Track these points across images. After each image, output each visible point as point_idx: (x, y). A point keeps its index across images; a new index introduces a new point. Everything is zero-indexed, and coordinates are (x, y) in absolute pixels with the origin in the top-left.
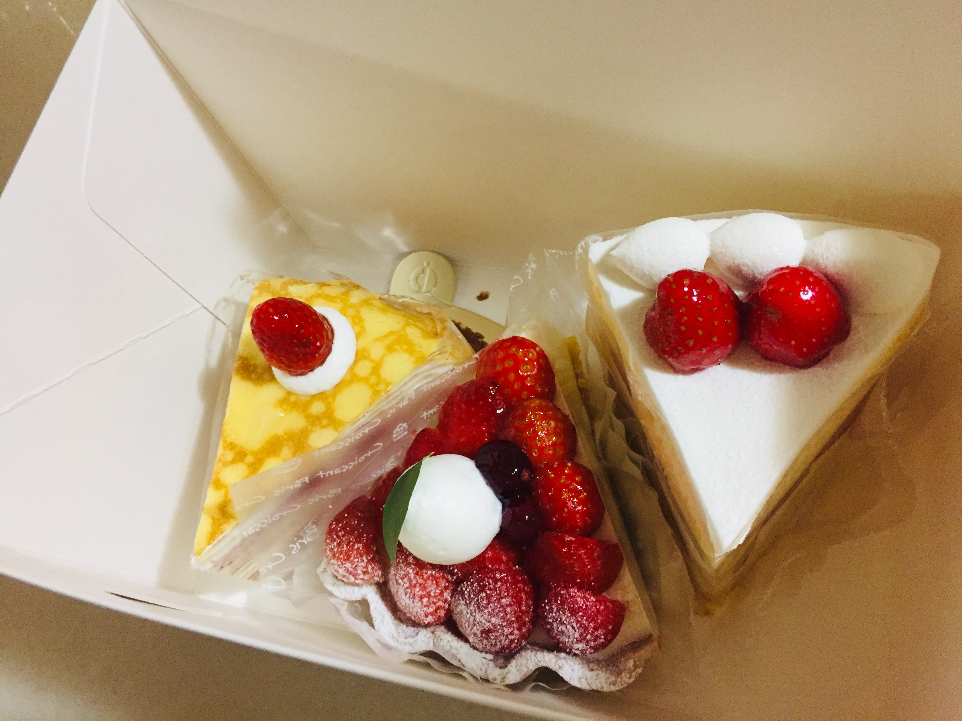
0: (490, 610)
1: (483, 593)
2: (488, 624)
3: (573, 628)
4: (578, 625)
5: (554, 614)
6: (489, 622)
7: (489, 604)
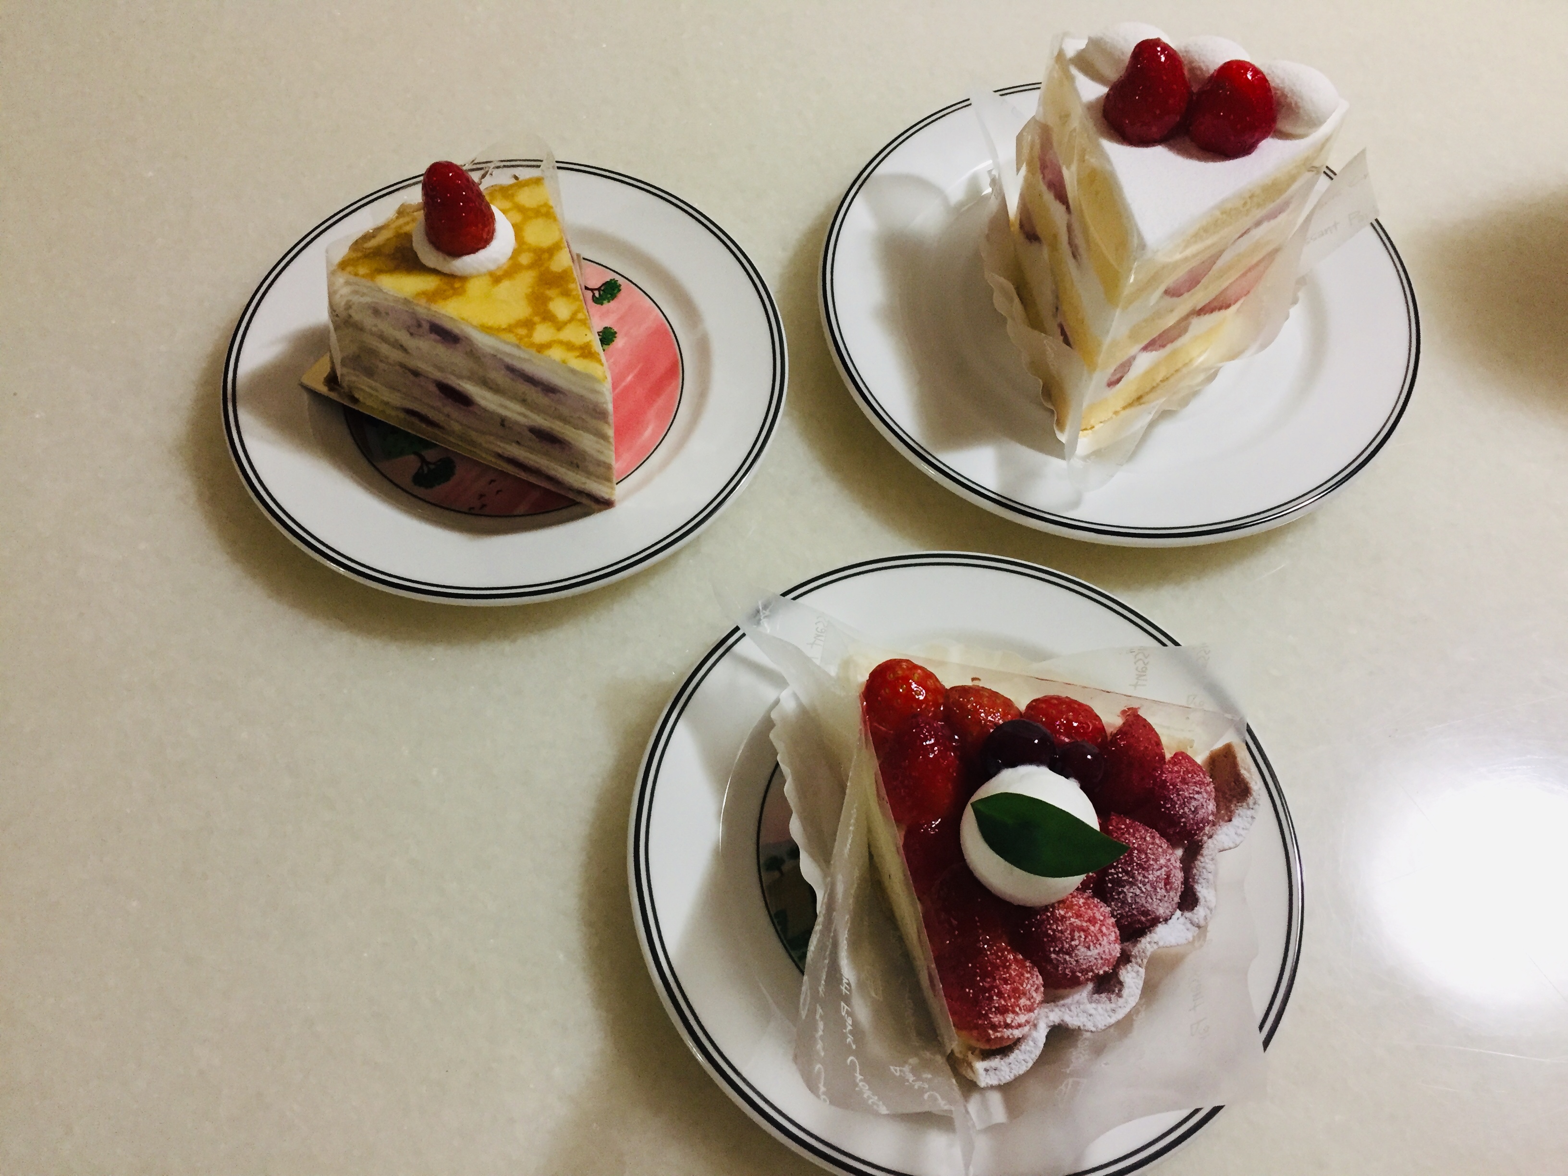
0: (1153, 857)
1: (1134, 853)
2: (1163, 870)
3: (1198, 793)
4: (1198, 786)
5: (1179, 802)
6: (1162, 867)
7: (1146, 854)
